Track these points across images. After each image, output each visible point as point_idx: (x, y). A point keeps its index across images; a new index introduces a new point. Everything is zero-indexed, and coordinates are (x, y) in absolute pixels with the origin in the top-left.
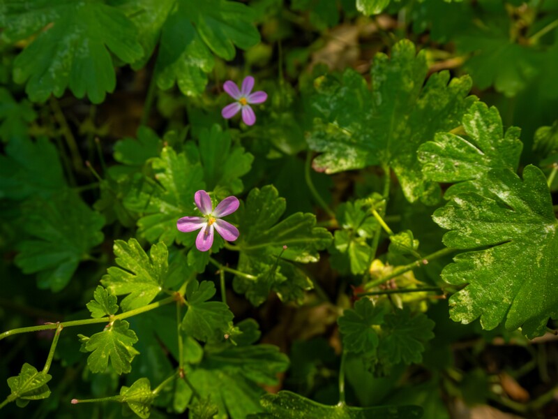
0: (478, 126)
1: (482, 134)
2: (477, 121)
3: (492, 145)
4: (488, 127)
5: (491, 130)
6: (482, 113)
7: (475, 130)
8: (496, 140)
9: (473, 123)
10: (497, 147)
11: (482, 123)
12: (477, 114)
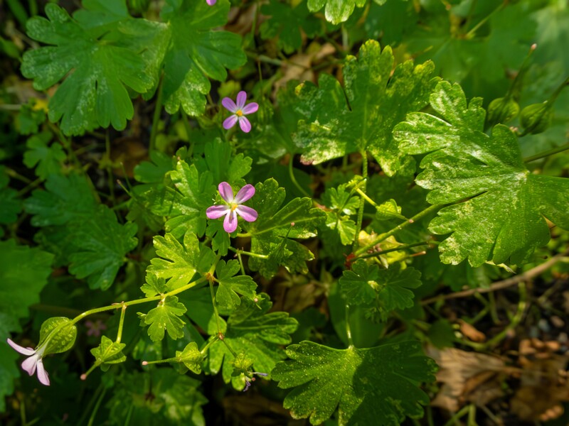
0: (444, 102)
1: (448, 108)
2: (442, 98)
3: (458, 116)
4: (453, 101)
5: (455, 104)
6: (446, 90)
7: (442, 105)
8: (461, 112)
9: (439, 100)
10: (463, 118)
11: (447, 99)
12: (442, 92)
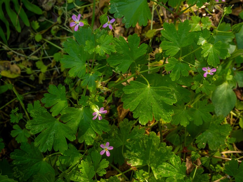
0: (174, 161)
1: (175, 164)
2: (174, 160)
3: (178, 167)
4: (177, 162)
5: (178, 163)
6: (175, 158)
7: (174, 162)
8: (179, 166)
9: (173, 160)
10: (180, 168)
11: (175, 161)
12: (174, 158)
